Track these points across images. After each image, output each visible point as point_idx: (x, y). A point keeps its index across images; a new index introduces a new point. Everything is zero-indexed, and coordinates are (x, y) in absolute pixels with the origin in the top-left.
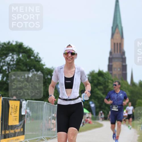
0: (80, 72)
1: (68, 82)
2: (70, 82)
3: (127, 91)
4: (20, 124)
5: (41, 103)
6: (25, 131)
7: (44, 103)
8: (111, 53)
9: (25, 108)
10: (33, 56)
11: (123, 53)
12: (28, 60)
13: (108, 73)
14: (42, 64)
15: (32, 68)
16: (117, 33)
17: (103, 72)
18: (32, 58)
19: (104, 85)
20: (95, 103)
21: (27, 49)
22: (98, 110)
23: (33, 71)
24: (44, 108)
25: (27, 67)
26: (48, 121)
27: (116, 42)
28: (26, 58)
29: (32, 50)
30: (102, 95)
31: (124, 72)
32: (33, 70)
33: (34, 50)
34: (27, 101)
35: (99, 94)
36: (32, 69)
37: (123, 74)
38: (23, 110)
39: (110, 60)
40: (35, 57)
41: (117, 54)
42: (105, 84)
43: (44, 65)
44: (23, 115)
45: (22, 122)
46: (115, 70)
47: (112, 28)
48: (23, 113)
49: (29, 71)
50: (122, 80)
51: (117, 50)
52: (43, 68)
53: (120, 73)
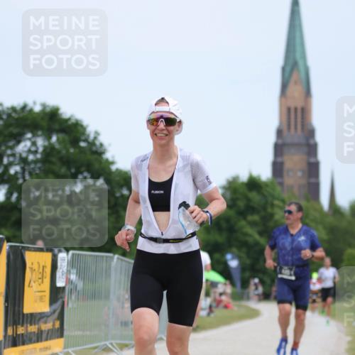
0: (189, 166)
1: (157, 192)
2: (162, 192)
3: (320, 227)
4: (52, 311)
5: (105, 258)
6: (65, 327)
7: (112, 258)
8: (279, 133)
9: (65, 269)
10: (86, 140)
11: (311, 133)
12: (72, 150)
13: (272, 183)
14: (107, 160)
15: (83, 169)
16: (296, 83)
17: (259, 179)
18: (83, 144)
19: (263, 213)
20: (239, 258)
21: (70, 123)
22: (247, 274)
23: (85, 178)
24: (112, 269)
25: (69, 168)
26: (123, 303)
27: (292, 104)
28: (68, 146)
29: (82, 126)
30: (257, 237)
31: (313, 180)
32: (86, 174)
33: (87, 126)
34: (71, 252)
35: (250, 236)
36: (81, 173)
37: (309, 184)
38: (61, 274)
39: (279, 149)
40: (89, 143)
41: (295, 136)
42: (264, 208)
43: (113, 163)
44: (60, 288)
45: (57, 305)
46: (291, 174)
47: (284, 69)
48: (60, 283)
49: (74, 176)
50: (308, 200)
51: (296, 125)
52: (110, 169)
53: (303, 182)
